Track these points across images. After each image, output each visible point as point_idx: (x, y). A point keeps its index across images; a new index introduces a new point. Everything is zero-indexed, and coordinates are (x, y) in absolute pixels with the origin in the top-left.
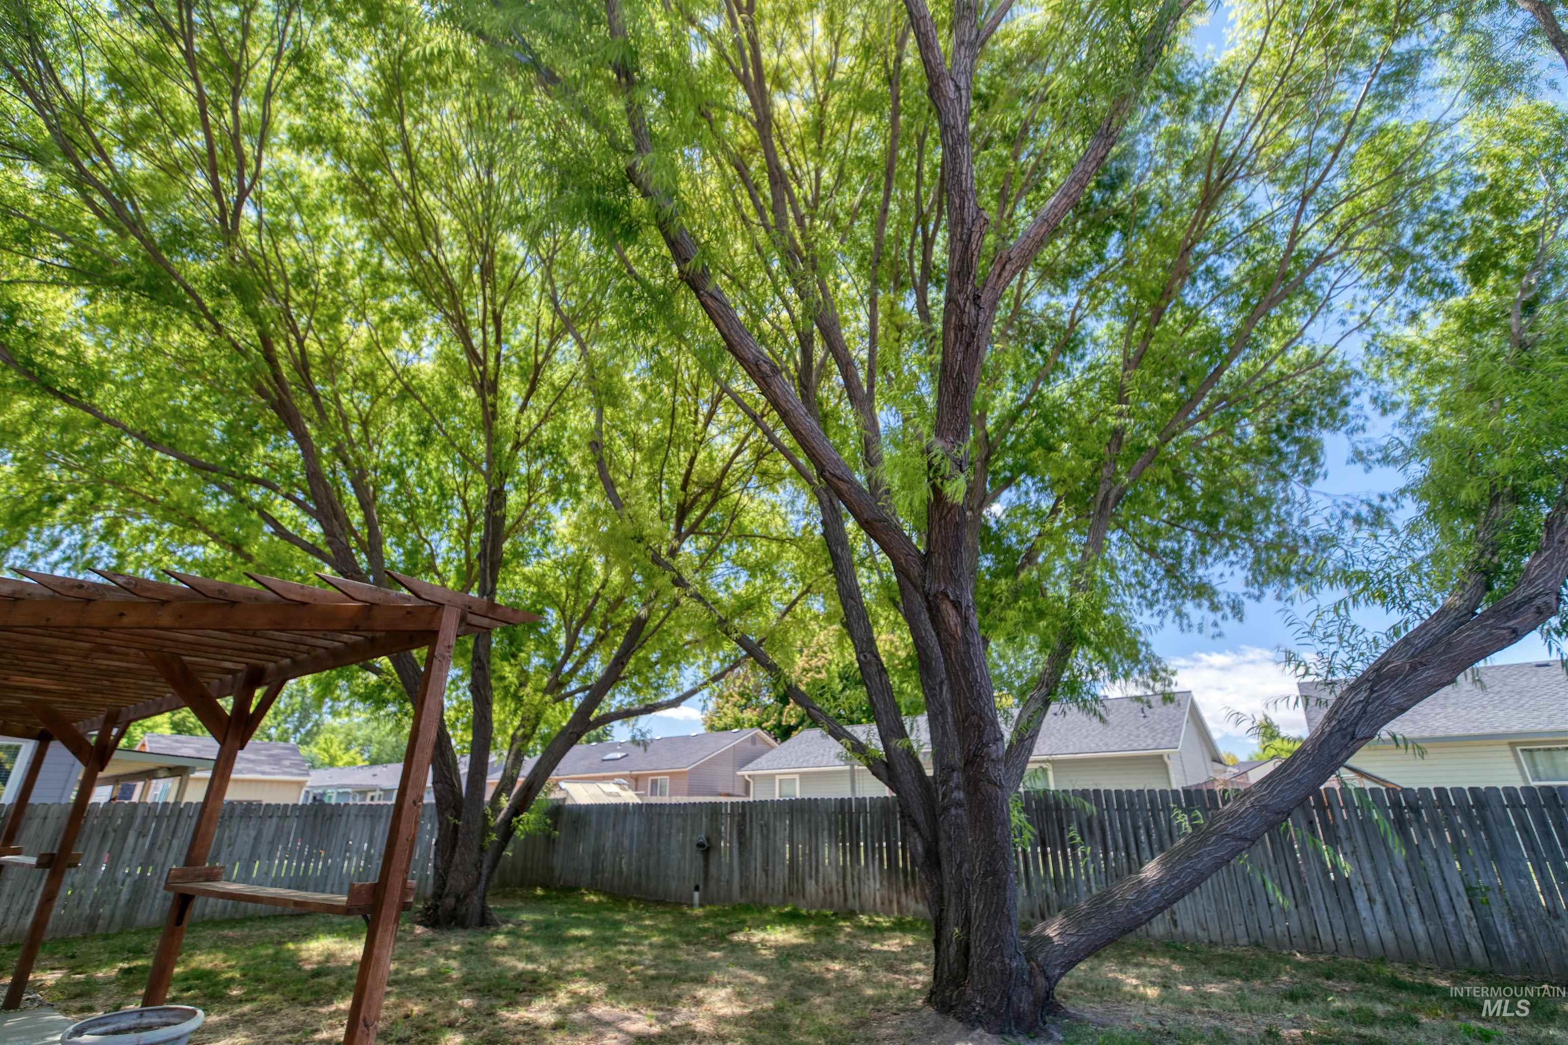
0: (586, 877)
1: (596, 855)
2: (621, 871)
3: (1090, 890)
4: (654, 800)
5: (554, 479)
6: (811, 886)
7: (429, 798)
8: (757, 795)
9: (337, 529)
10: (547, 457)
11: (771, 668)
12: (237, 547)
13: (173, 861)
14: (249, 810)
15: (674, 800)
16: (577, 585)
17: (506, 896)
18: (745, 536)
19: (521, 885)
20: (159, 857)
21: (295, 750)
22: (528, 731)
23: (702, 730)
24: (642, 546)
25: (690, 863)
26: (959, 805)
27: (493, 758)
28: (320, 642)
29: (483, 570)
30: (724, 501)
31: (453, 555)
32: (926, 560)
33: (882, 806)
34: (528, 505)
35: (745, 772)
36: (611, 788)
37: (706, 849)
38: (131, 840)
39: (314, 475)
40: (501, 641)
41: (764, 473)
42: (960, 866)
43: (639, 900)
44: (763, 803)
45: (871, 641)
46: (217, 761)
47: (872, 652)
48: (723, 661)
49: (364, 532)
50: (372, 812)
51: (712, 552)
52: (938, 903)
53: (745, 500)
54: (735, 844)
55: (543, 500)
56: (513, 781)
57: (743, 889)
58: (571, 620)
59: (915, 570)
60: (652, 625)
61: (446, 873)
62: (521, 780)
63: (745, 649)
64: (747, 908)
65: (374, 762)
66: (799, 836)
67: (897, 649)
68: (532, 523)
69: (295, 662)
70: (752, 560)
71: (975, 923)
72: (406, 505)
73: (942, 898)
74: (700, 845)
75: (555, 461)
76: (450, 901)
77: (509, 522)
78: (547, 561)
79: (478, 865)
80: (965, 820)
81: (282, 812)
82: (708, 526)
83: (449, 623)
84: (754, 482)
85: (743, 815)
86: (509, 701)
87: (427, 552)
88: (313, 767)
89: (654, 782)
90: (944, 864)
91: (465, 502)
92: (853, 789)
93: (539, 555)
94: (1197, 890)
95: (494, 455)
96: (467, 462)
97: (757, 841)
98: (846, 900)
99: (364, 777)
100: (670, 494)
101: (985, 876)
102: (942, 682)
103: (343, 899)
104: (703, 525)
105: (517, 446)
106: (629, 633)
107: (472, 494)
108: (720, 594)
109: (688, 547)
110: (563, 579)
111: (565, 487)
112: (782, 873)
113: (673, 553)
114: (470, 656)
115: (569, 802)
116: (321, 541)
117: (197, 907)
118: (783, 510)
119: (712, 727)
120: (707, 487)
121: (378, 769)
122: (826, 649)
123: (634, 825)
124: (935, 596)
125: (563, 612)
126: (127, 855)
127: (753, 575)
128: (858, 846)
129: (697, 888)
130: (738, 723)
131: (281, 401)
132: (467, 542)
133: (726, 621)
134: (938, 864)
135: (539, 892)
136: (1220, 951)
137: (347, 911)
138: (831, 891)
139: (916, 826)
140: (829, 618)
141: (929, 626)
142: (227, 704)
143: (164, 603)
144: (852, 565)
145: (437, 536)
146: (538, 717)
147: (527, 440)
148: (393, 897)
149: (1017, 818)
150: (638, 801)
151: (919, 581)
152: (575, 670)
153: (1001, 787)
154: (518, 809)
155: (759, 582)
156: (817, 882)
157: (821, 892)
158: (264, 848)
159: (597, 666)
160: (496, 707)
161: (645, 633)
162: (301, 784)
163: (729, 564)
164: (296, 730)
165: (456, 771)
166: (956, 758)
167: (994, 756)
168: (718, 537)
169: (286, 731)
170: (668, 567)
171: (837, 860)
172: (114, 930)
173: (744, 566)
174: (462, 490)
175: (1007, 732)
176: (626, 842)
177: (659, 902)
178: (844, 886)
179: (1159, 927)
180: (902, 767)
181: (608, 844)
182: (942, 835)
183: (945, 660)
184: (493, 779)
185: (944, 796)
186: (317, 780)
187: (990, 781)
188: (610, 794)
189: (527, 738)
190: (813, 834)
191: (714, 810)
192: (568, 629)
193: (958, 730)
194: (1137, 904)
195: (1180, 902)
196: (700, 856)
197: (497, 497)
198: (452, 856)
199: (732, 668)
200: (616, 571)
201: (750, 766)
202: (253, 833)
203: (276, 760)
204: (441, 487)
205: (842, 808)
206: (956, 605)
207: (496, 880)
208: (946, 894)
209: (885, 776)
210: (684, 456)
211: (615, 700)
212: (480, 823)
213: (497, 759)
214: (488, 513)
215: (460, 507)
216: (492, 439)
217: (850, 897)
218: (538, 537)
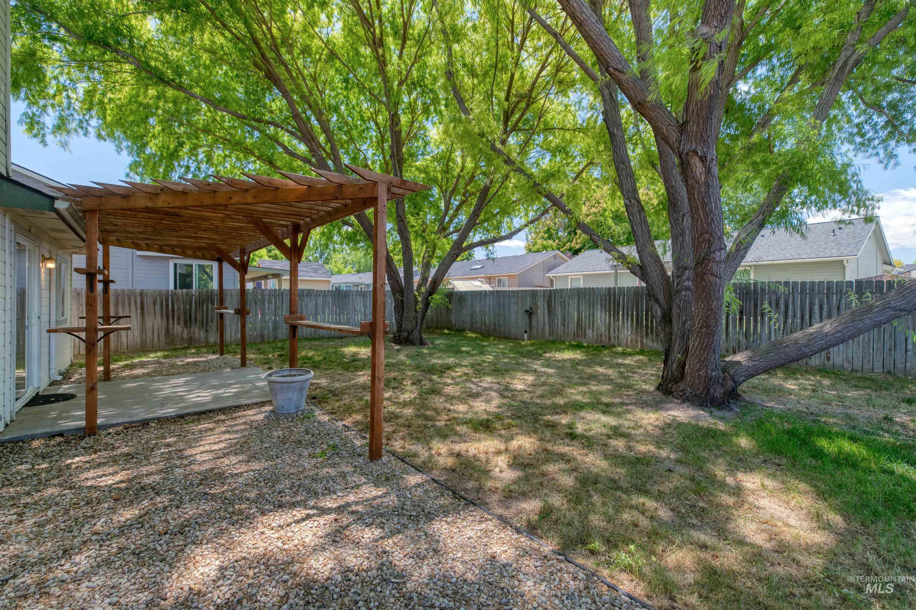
0: (468, 326)
1: (472, 315)
2: (485, 324)
3: (770, 339)
4: (500, 289)
5: (424, 104)
6: (589, 333)
7: (388, 288)
8: (558, 286)
9: (315, 147)
10: (418, 89)
11: (567, 212)
12: (271, 163)
13: (285, 312)
14: (310, 293)
15: (511, 289)
16: (447, 171)
17: (430, 333)
18: (549, 129)
19: (437, 328)
20: (279, 312)
21: (322, 266)
22: (431, 254)
23: (524, 252)
24: (484, 140)
25: (522, 321)
26: (688, 289)
27: (415, 269)
28: (321, 208)
29: (394, 165)
30: (534, 105)
31: (376, 158)
32: (683, 127)
33: (635, 291)
34: (413, 122)
35: (550, 275)
36: (477, 283)
37: (530, 313)
38: (266, 304)
39: (296, 116)
40: (410, 206)
41: (561, 82)
42: (684, 323)
43: (496, 337)
44: (562, 290)
45: (635, 191)
46: (291, 271)
47: (635, 199)
48: (536, 211)
49: (328, 148)
50: (363, 294)
51: (526, 143)
52: (669, 341)
53: (547, 104)
54: (546, 311)
55: (420, 118)
56: (426, 279)
57: (551, 333)
58: (446, 191)
59: (673, 136)
60: (492, 191)
61: (401, 321)
62: (430, 279)
63: (551, 201)
64: (553, 342)
65: (358, 272)
66: (583, 307)
67: (650, 199)
68: (416, 134)
69: (312, 220)
70: (553, 145)
71: (691, 353)
72: (345, 129)
73: (671, 339)
74: (527, 311)
75: (423, 92)
76: (405, 334)
77: (403, 134)
78: (429, 158)
79: (415, 318)
80: (691, 297)
81: (325, 294)
82: (524, 124)
83: (382, 193)
84: (554, 90)
85: (550, 297)
86: (419, 239)
87: (362, 157)
88: (332, 274)
89: (499, 281)
90: (674, 321)
91: (376, 124)
92: (616, 282)
93: (423, 154)
94: (851, 341)
95: (389, 91)
96: (374, 99)
97: (558, 310)
98: (610, 339)
99: (355, 279)
100: (499, 104)
101: (702, 328)
102: (684, 215)
103: (358, 329)
104: (520, 125)
105: (400, 84)
106: (480, 197)
107: (380, 118)
108: (533, 170)
109: (512, 140)
110: (438, 168)
111: (432, 108)
112: (573, 326)
113: (503, 142)
114: (395, 216)
115: (455, 290)
116: (308, 155)
117: (300, 332)
118: (573, 108)
119: (530, 250)
120: (521, 97)
121: (361, 275)
122: (602, 201)
123: (490, 301)
124: (687, 154)
125: (441, 188)
126: (267, 311)
127: (554, 156)
128: (618, 313)
129: (526, 332)
130: (545, 248)
131: (269, 70)
132: (383, 149)
133: (538, 185)
134: (670, 321)
135: (446, 331)
136: (859, 374)
137: (361, 334)
138: (601, 335)
139: (657, 301)
140: (605, 181)
141: (679, 178)
142: (287, 242)
143: (246, 190)
144: (624, 142)
145: (365, 147)
146: (435, 247)
147: (406, 78)
148: (380, 328)
149: (728, 296)
150: (491, 289)
151: (676, 145)
152: (451, 220)
153: (720, 278)
154: (431, 293)
155: (558, 159)
156: (593, 331)
157: (595, 336)
158: (320, 310)
159: (463, 218)
160: (413, 243)
161: (489, 196)
162: (329, 282)
163: (539, 149)
164: (321, 257)
165: (399, 275)
166: (689, 261)
167: (718, 259)
168: (531, 132)
169: (317, 257)
170: (499, 152)
171: (605, 320)
172: (271, 340)
173: (548, 150)
174: (374, 116)
175: (729, 245)
176: (487, 309)
177: (506, 338)
178: (609, 332)
179: (816, 361)
180: (651, 268)
181: (478, 310)
182: (675, 306)
183: (689, 199)
184: (417, 279)
185: (678, 284)
186: (335, 280)
187: (712, 274)
188: (476, 286)
189: (431, 257)
190: (592, 306)
191: (534, 294)
192: (445, 197)
193: (693, 245)
194: (805, 347)
195: (836, 348)
196: (527, 317)
197: (394, 119)
198: (402, 314)
199: (542, 214)
200: (469, 159)
201: (553, 271)
202: (314, 303)
203: (316, 271)
204: (362, 116)
205: (609, 293)
206: (703, 159)
207: (424, 326)
208: (674, 337)
209: (639, 274)
210: (506, 77)
211: (476, 237)
212: (413, 298)
213: (416, 269)
214: (391, 129)
215: (374, 127)
216: (386, 80)
217: (612, 338)
218: (421, 142)
